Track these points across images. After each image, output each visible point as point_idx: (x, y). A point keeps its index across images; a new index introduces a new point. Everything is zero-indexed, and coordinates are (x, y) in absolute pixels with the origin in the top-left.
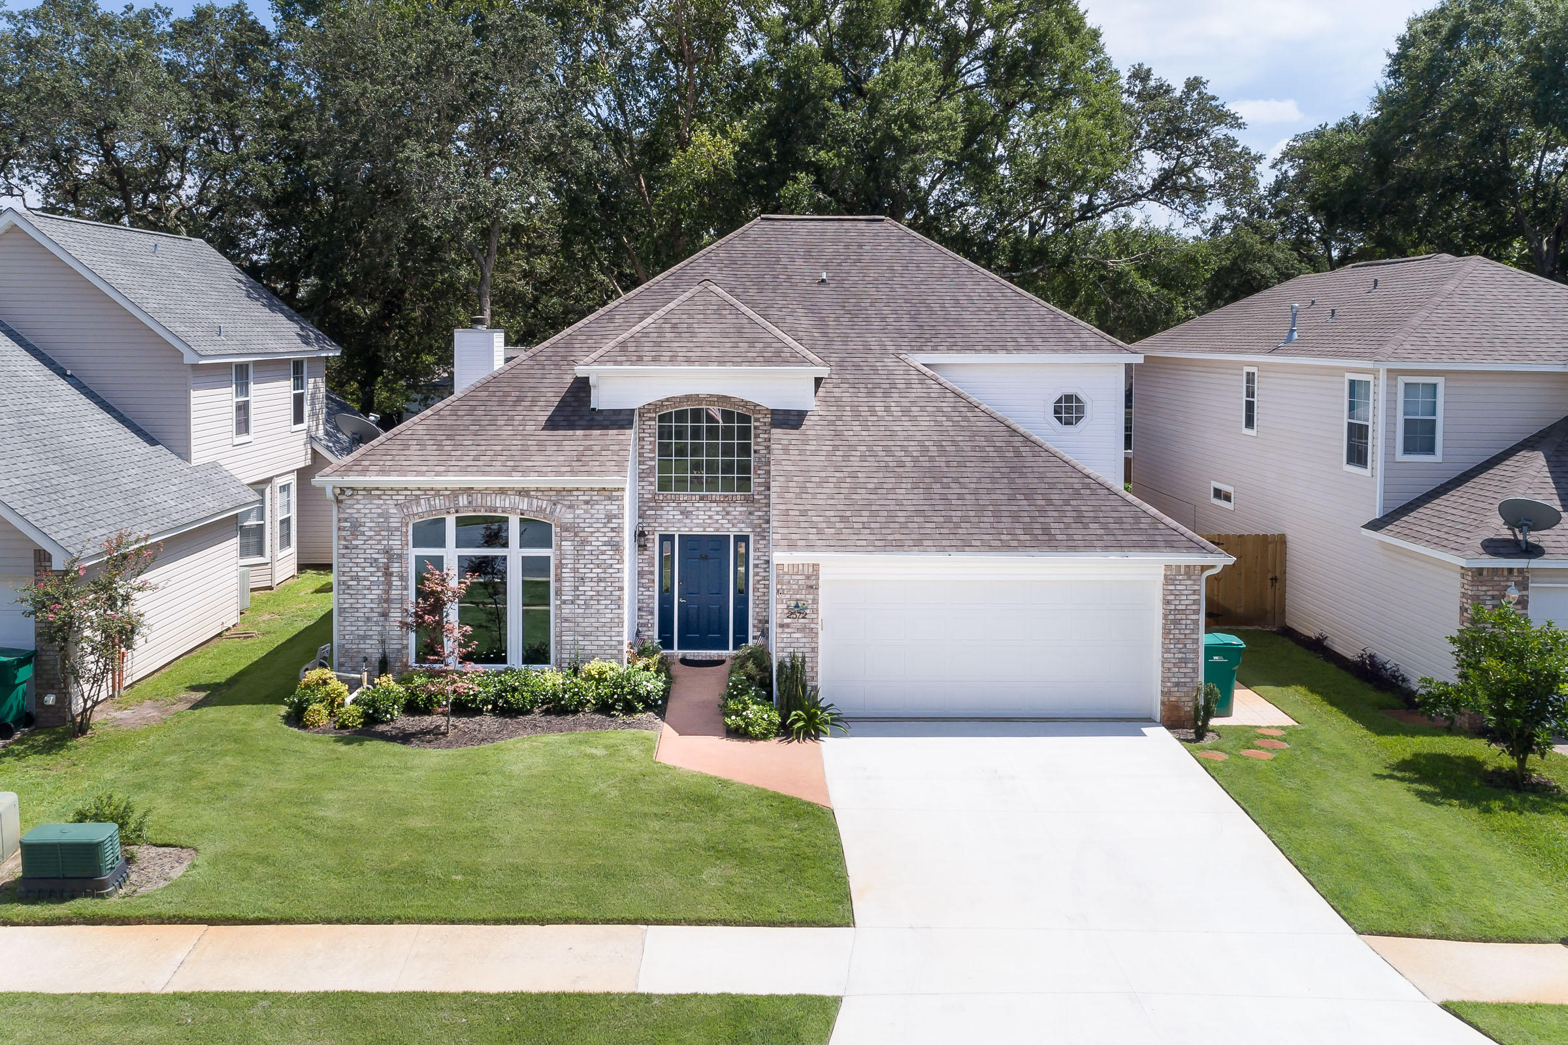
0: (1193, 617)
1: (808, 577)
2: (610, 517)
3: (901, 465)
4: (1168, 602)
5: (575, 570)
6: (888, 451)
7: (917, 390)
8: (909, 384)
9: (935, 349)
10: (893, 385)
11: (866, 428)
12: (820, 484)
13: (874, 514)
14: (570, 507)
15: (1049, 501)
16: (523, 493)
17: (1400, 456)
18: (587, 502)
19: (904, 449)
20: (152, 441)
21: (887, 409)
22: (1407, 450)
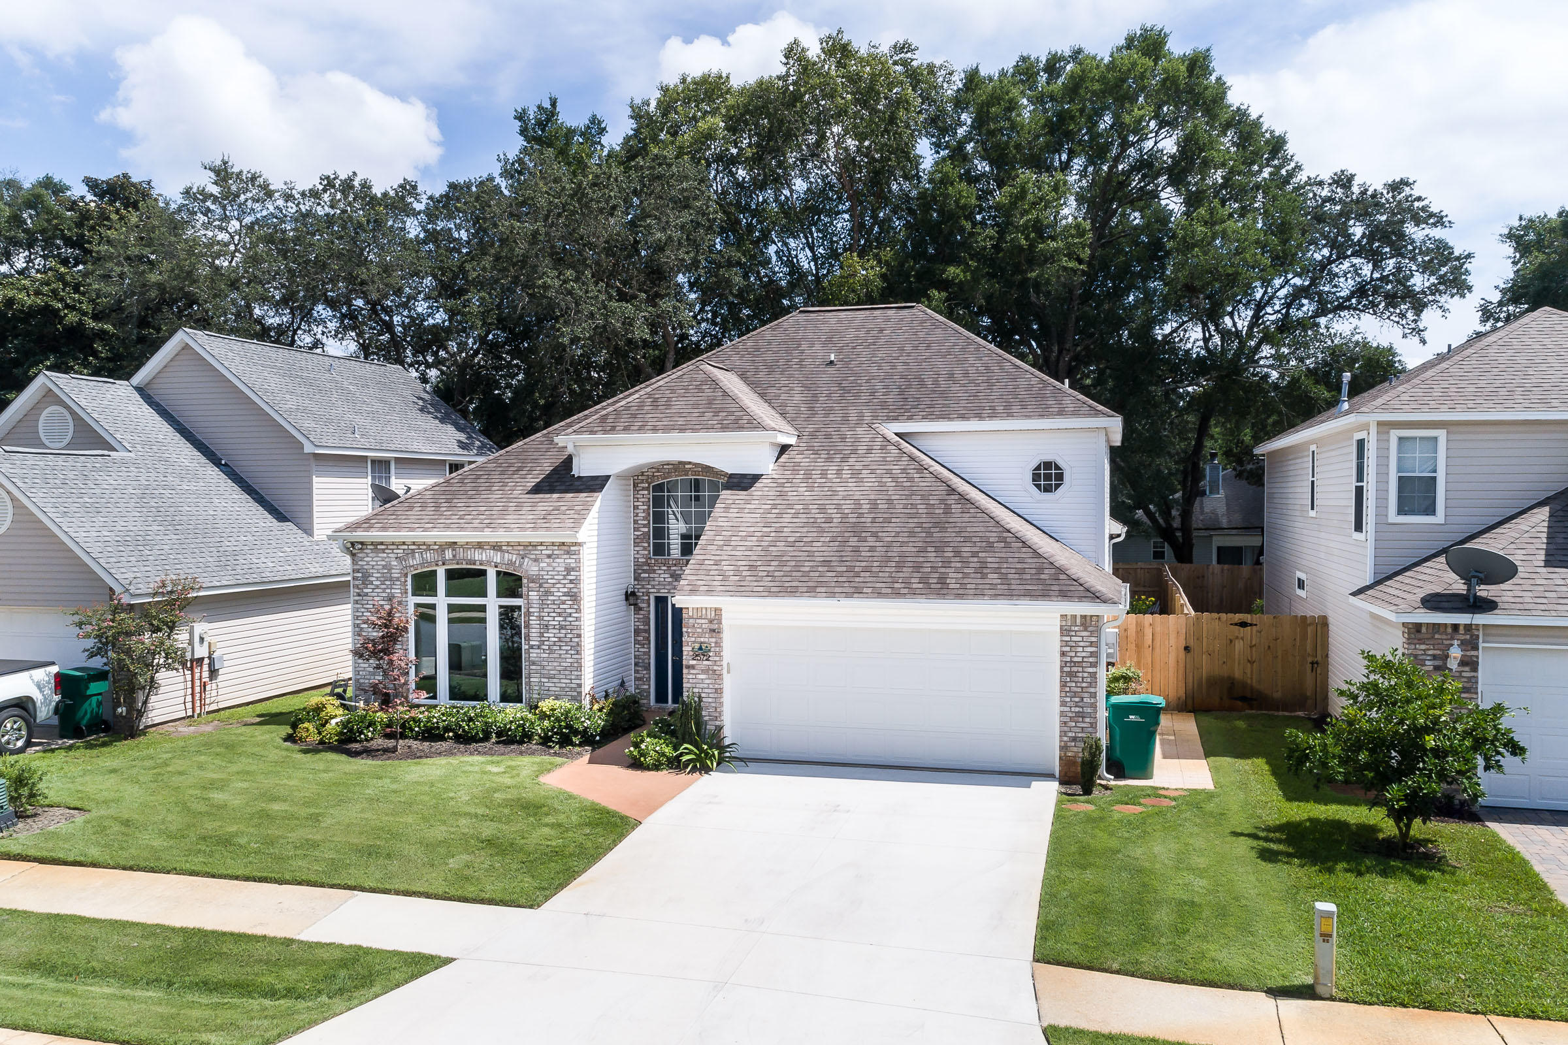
0: (1091, 670)
1: (711, 622)
2: (569, 570)
3: (829, 520)
4: (1063, 654)
5: (540, 618)
6: (822, 509)
7: (877, 455)
8: (869, 450)
9: (910, 418)
10: (854, 451)
11: (810, 488)
12: (744, 539)
13: (783, 564)
14: (536, 560)
15: (957, 553)
16: (497, 547)
17: (1393, 517)
18: (549, 556)
19: (838, 507)
20: (281, 517)
21: (839, 472)
22: (1401, 511)
